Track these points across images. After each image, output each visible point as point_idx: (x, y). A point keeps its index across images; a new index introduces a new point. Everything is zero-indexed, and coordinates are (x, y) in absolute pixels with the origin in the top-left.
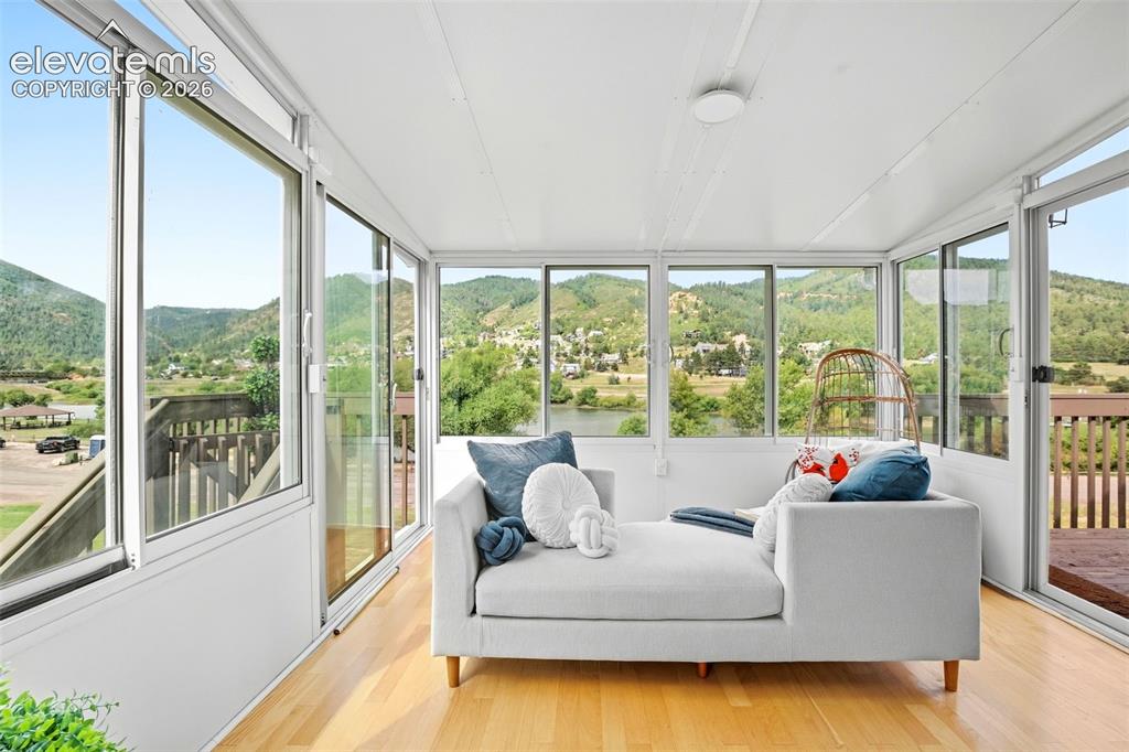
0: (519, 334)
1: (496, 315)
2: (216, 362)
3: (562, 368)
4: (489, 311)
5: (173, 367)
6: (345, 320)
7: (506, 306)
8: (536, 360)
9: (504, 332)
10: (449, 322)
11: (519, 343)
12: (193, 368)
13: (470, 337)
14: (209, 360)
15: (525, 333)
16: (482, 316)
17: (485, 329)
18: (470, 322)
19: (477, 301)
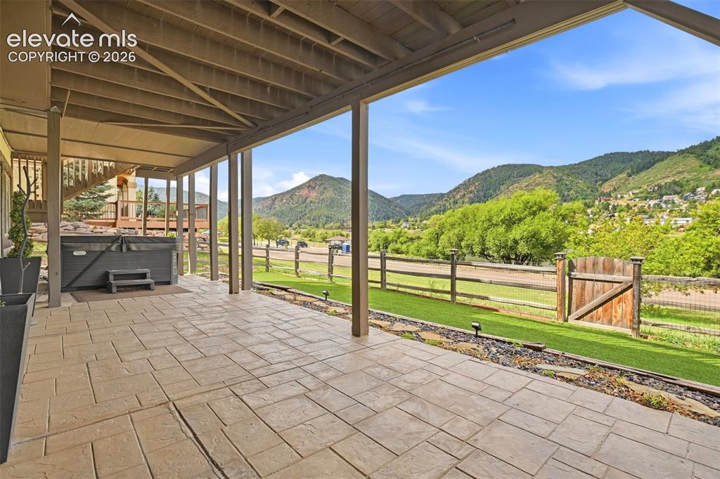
0: (633, 196)
1: (614, 183)
2: (424, 222)
3: (673, 222)
4: (607, 180)
5: (404, 224)
6: (497, 195)
7: (624, 175)
8: (647, 216)
9: (619, 196)
10: (572, 192)
11: (631, 203)
12: (413, 225)
13: (587, 201)
14: (421, 221)
15: (639, 195)
16: (601, 185)
17: (603, 194)
18: (589, 191)
19: (597, 174)
